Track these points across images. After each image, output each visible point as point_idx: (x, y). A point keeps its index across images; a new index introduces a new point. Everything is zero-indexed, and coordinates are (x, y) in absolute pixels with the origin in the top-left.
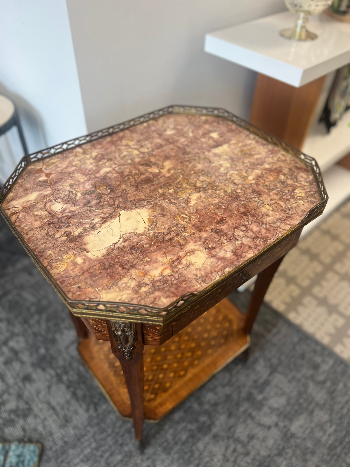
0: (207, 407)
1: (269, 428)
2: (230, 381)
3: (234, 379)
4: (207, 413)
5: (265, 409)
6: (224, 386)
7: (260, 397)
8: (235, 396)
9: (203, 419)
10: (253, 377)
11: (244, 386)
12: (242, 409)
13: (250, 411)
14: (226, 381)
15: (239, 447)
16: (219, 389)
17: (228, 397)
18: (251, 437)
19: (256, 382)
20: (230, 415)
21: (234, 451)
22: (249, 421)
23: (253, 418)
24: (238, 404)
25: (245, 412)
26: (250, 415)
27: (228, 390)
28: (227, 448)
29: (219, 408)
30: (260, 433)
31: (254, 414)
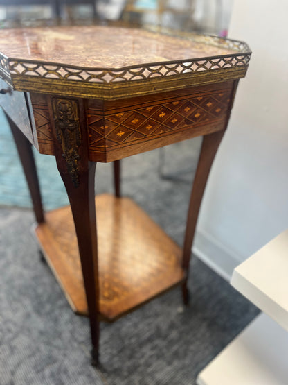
0: (57, 312)
1: (13, 373)
2: (76, 340)
3: (76, 345)
4: (52, 311)
5: (32, 375)
6: (72, 332)
7: (47, 372)
8: (58, 342)
9: (48, 307)
10: (72, 369)
11: (65, 355)
12: (43, 347)
13: (38, 356)
14: (77, 336)
15: (10, 335)
16: (70, 327)
17: (59, 335)
18: (13, 350)
19: (66, 372)
20: (41, 333)
21: (9, 330)
22: (28, 352)
23: (30, 356)
24: (48, 343)
25: (38, 349)
26: (33, 355)
27: (66, 335)
28: (15, 324)
29: (51, 324)
30: (12, 361)
31: (33, 359)
